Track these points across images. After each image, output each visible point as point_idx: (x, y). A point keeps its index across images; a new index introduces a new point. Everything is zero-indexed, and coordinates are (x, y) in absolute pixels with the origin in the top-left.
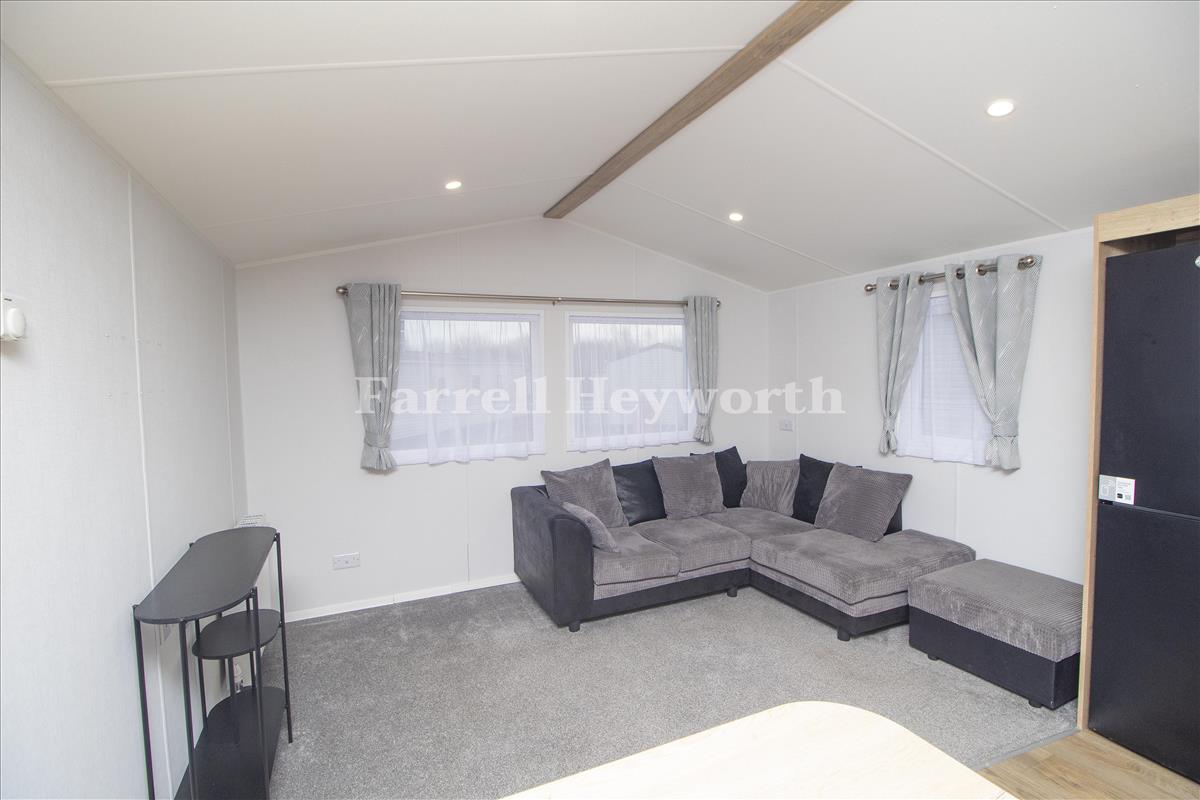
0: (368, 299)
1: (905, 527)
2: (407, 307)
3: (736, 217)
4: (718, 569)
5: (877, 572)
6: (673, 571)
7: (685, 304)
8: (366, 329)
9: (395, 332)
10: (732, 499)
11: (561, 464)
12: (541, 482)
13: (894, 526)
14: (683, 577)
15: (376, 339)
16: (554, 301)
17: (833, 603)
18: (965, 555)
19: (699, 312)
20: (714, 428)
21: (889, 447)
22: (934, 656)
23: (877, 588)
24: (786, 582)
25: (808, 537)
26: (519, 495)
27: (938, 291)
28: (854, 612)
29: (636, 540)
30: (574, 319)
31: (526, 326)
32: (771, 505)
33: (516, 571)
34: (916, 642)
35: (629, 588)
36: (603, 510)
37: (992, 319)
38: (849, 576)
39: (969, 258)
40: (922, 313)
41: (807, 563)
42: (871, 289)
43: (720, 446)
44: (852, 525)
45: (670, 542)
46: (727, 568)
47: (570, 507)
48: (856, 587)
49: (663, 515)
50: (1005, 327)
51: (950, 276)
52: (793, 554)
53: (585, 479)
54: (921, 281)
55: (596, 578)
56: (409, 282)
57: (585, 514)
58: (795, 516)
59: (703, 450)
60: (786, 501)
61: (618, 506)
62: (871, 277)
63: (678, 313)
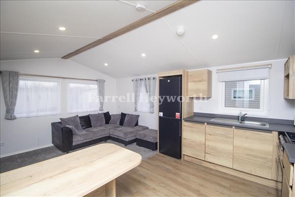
0: (8, 75)
1: (139, 125)
2: (20, 77)
3: (106, 64)
4: (103, 136)
5: (131, 133)
6: (92, 137)
7: (97, 81)
8: (8, 83)
9: (17, 84)
10: (107, 122)
11: (65, 116)
12: (60, 121)
13: (137, 124)
14: (94, 138)
15: (11, 85)
16: (64, 78)
17: (124, 139)
18: (147, 128)
19: (101, 83)
20: (104, 107)
21: (136, 110)
22: (140, 146)
23: (131, 135)
24: (116, 137)
25: (121, 128)
26: (53, 124)
27: (143, 82)
28: (127, 140)
29: (84, 132)
30: (69, 82)
31: (56, 83)
32: (115, 123)
33: (53, 143)
34: (137, 144)
35: (81, 142)
36: (76, 126)
37: (150, 88)
38: (126, 134)
39: (147, 77)
40: (141, 86)
41: (119, 132)
42: (133, 80)
43: (105, 111)
44: (129, 125)
45: (92, 132)
46: (104, 136)
47: (67, 126)
48: (127, 135)
49: (91, 127)
50: (152, 88)
51: (144, 79)
52: (117, 131)
53: (72, 120)
54: (140, 80)
55: (73, 140)
56: (21, 72)
57: (70, 127)
58: (120, 125)
59: (101, 112)
60: (118, 122)
61: (80, 125)
62: (133, 78)
63: (95, 82)
